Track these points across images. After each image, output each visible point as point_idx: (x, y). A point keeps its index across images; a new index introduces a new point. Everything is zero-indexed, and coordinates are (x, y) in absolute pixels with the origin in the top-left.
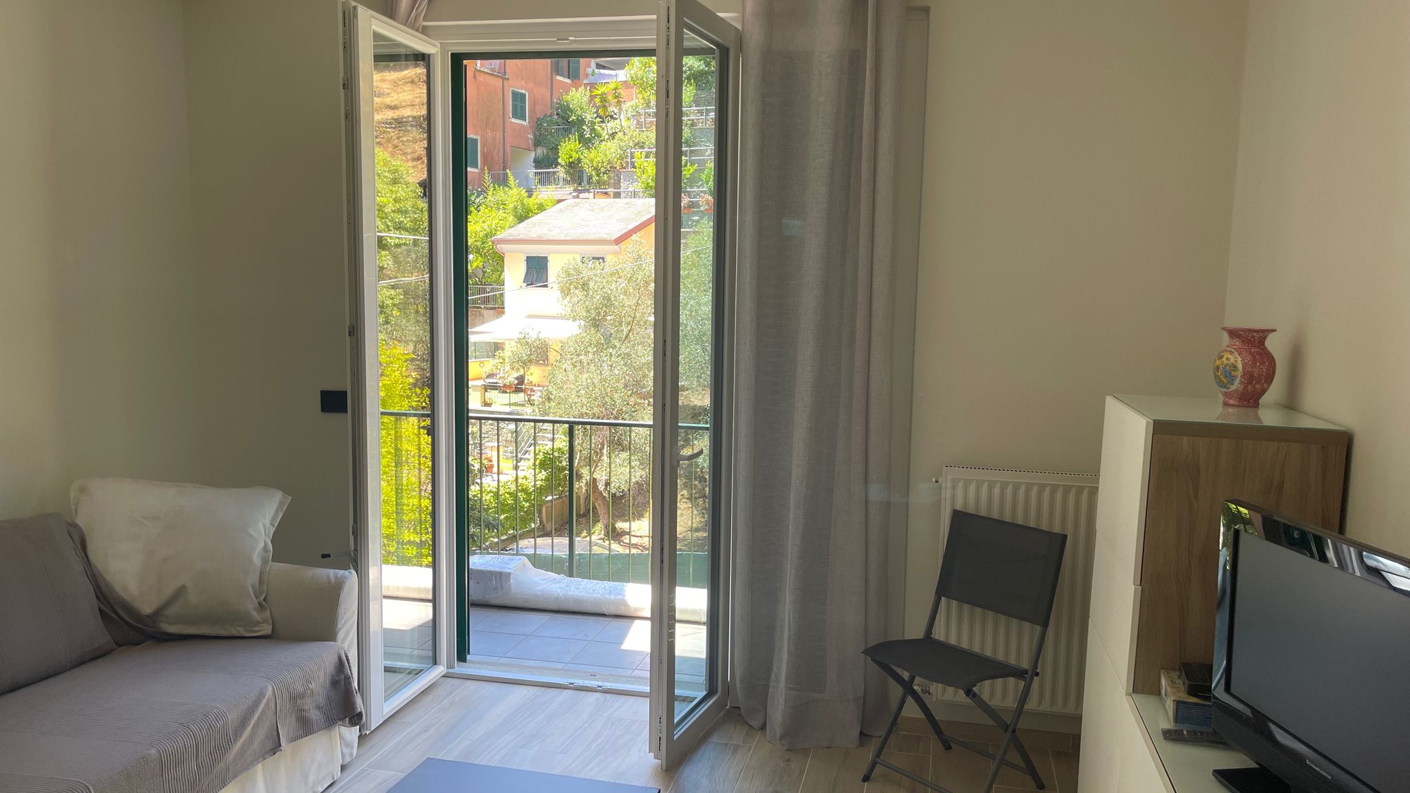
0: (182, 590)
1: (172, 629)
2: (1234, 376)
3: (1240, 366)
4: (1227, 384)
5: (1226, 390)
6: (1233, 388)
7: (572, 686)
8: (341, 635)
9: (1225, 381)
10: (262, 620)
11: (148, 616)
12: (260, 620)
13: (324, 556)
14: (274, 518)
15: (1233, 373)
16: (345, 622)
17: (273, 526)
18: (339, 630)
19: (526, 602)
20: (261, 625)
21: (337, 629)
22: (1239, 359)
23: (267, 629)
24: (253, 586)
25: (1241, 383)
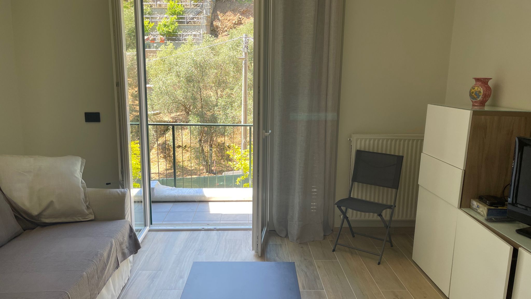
0: (52, 203)
1: (47, 221)
2: (480, 95)
3: (482, 91)
4: (477, 98)
5: (476, 100)
6: (479, 99)
7: (204, 229)
8: (126, 217)
9: (476, 97)
10: (89, 213)
11: (36, 216)
12: (88, 214)
13: (107, 184)
14: (81, 169)
15: (479, 94)
16: (127, 211)
17: (81, 172)
18: (126, 215)
19: (161, 199)
20: (89, 215)
21: (125, 214)
22: (482, 89)
23: (92, 217)
24: (83, 199)
25: (482, 97)
